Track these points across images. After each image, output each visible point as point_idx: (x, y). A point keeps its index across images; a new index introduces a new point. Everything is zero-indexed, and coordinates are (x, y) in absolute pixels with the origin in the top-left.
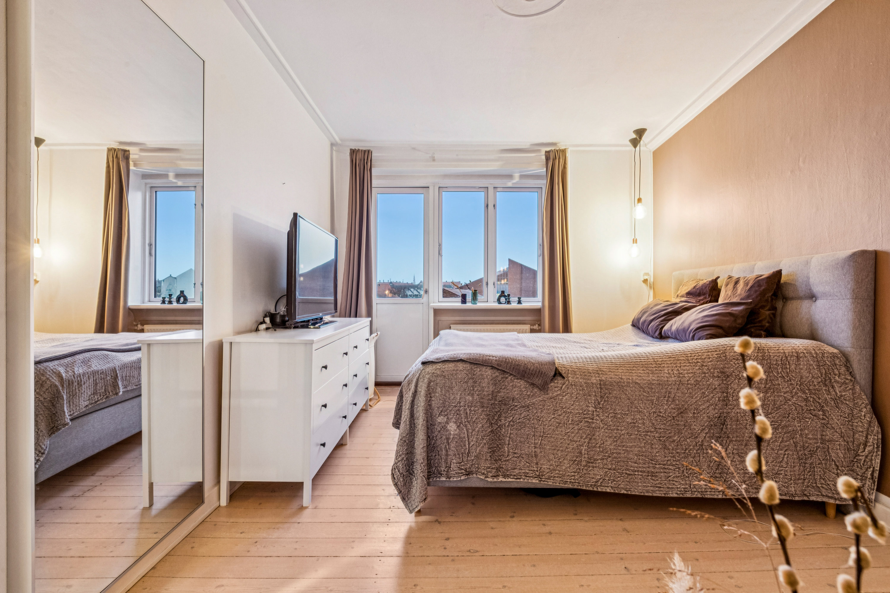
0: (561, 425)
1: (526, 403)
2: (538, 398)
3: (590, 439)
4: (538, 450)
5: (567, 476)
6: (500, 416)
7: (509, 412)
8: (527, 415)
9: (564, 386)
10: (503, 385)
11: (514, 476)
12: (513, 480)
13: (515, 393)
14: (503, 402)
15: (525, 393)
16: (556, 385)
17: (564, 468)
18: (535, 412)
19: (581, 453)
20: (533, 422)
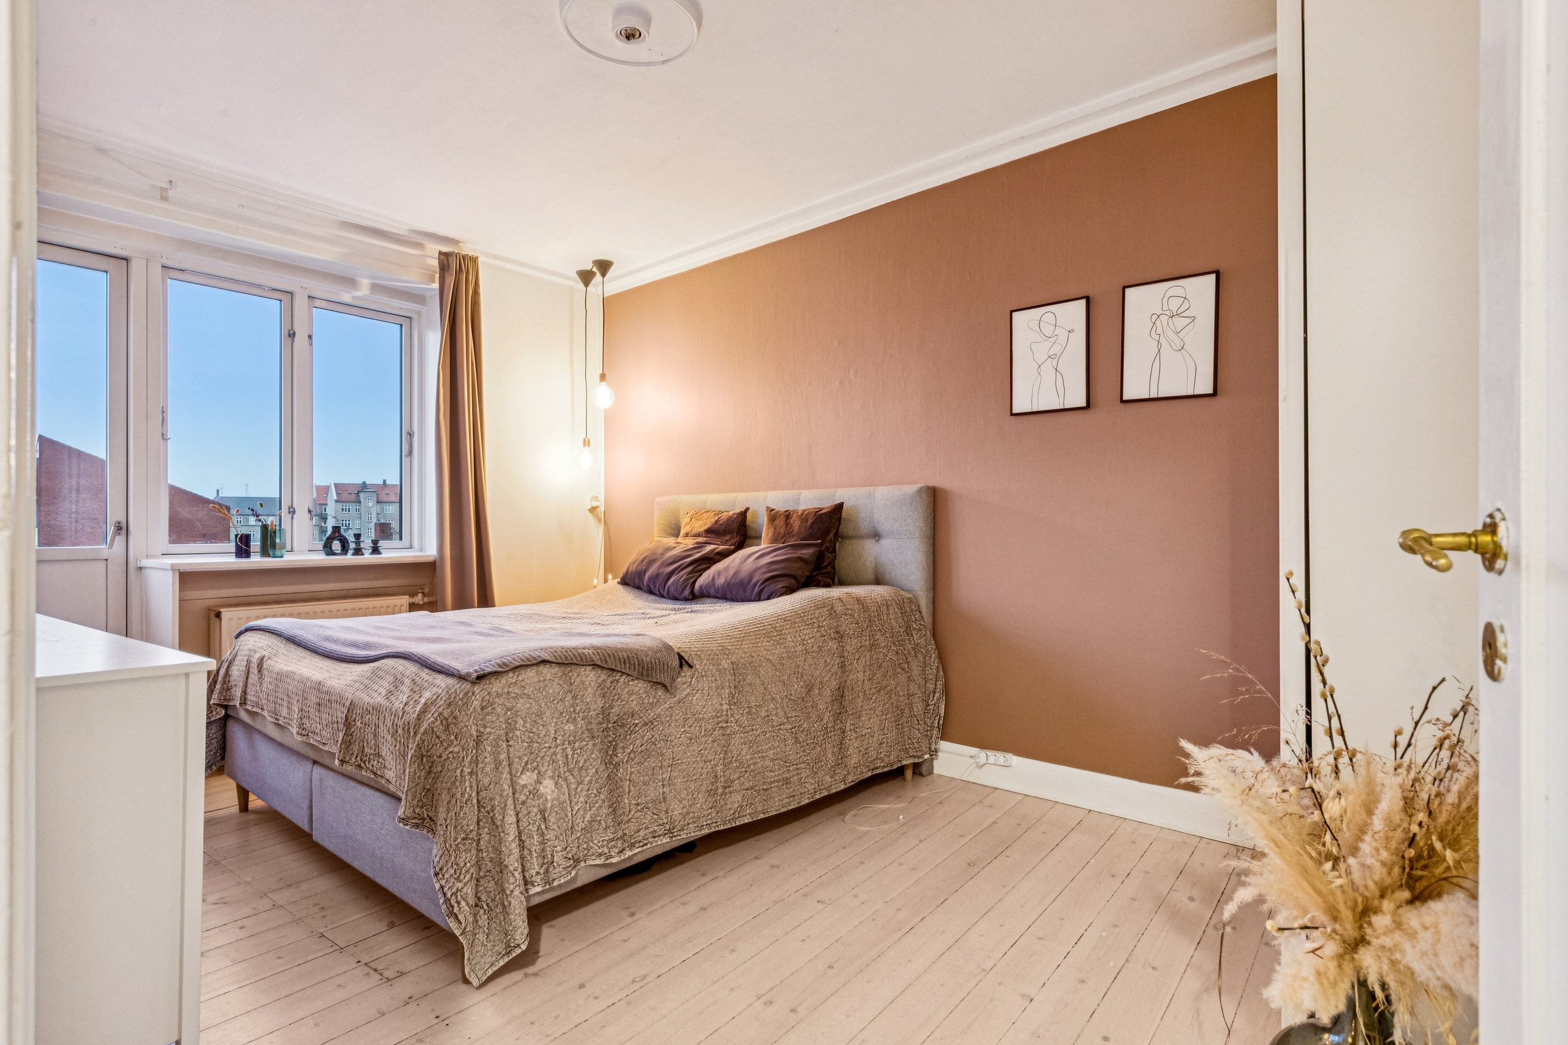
0: (693, 741)
1: (649, 717)
2: (664, 703)
3: (726, 752)
4: (666, 790)
5: (703, 817)
6: (615, 749)
7: (628, 737)
8: (651, 737)
9: (694, 679)
10: (615, 695)
11: (640, 842)
12: (640, 849)
13: (634, 705)
14: (620, 723)
15: (646, 701)
16: (684, 679)
17: (698, 805)
18: (661, 729)
19: (716, 776)
20: (659, 745)
